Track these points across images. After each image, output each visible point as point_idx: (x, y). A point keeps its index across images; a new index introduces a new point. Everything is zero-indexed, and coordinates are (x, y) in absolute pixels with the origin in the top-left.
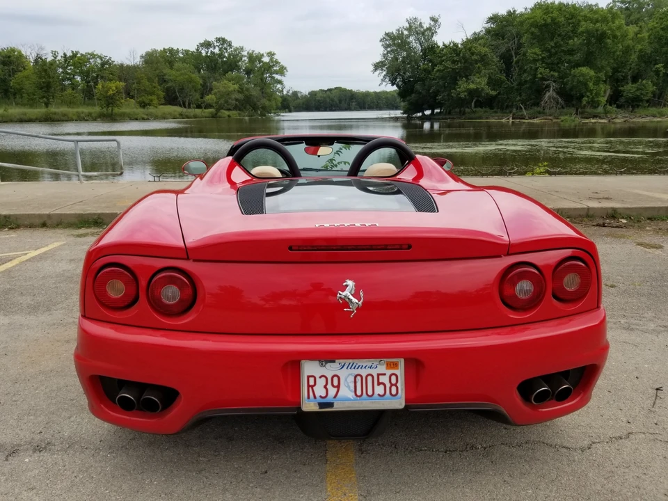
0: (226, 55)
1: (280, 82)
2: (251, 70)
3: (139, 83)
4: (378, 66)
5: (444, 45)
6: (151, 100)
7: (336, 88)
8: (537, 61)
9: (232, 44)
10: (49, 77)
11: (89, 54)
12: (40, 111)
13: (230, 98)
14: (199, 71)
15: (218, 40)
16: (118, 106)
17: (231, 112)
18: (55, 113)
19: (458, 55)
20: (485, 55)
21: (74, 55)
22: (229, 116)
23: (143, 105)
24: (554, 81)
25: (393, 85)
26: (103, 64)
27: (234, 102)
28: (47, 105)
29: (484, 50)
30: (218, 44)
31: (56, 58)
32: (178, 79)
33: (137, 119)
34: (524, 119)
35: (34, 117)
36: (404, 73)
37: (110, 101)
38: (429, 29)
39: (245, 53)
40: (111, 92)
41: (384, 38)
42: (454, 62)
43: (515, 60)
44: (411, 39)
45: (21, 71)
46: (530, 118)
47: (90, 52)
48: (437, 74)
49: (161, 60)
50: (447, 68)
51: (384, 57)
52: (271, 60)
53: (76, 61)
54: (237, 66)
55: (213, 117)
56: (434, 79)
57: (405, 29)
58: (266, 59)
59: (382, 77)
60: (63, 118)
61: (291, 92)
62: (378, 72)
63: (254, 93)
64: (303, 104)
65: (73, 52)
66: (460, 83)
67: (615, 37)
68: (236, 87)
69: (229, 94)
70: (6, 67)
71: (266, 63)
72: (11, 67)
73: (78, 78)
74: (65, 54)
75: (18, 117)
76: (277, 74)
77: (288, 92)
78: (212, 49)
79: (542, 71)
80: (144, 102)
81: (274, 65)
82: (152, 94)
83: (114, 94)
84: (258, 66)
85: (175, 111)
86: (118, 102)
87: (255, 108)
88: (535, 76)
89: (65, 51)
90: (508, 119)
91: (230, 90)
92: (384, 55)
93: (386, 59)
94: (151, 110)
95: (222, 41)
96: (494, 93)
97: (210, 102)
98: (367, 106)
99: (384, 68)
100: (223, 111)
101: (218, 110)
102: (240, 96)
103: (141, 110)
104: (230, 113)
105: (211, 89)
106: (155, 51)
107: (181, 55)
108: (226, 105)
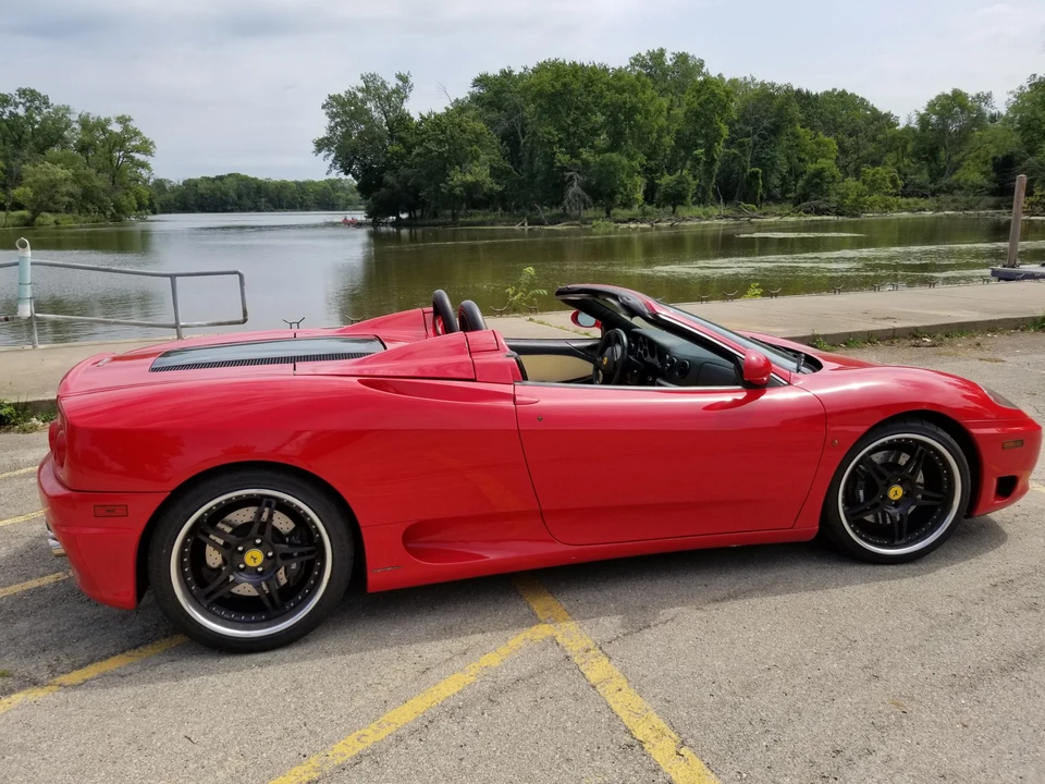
0: (38, 118)
1: (144, 165)
2: (90, 145)
4: (321, 145)
5: (422, 117)
7: (230, 175)
8: (553, 143)
9: (51, 102)
13: (57, 192)
15: (22, 93)
17: (59, 214)
19: (443, 132)
20: (481, 134)
22: (56, 223)
24: (578, 172)
25: (346, 174)
27: (66, 198)
29: (480, 126)
30: (22, 101)
34: (543, 224)
36: (365, 157)
38: (397, 91)
39: (74, 117)
41: (328, 104)
42: (440, 142)
43: (523, 141)
44: (370, 105)
46: (550, 224)
48: (417, 160)
50: (431, 151)
51: (331, 131)
52: (126, 129)
55: (27, 224)
56: (410, 166)
57: (359, 90)
58: (116, 128)
59: (330, 162)
62: (323, 153)
63: (98, 183)
64: (175, 200)
66: (452, 173)
67: (648, 112)
68: (69, 173)
69: (54, 185)
71: (115, 133)
76: (138, 152)
78: (11, 108)
79: (562, 158)
81: (131, 138)
84: (102, 137)
87: (102, 208)
88: (551, 164)
90: (523, 225)
91: (57, 177)
92: (332, 129)
93: (335, 134)
95: (30, 95)
96: (498, 188)
97: (20, 199)
98: (285, 204)
99: (332, 149)
100: (46, 214)
101: (35, 213)
102: (76, 189)
104: (59, 217)
105: (21, 178)
108: (51, 204)
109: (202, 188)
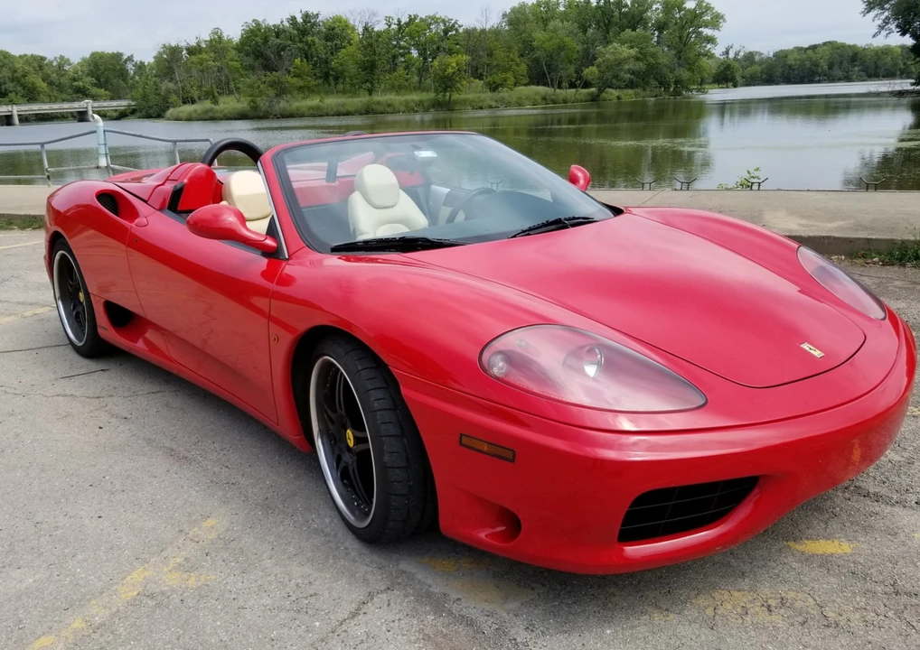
1: (711, 40)
2: (665, 23)
3: (490, 55)
6: (505, 80)
10: (375, 54)
11: (430, 17)
12: (360, 100)
13: (621, 70)
14: (585, 31)
16: (458, 90)
17: (622, 91)
18: (379, 103)
21: (412, 20)
22: (619, 98)
23: (494, 87)
25: (903, 34)
26: (446, 32)
27: (629, 76)
28: (370, 92)
31: (390, 26)
32: (546, 45)
33: (481, 108)
35: (354, 109)
37: (447, 83)
40: (450, 70)
45: (344, 47)
47: (431, 15)
49: (531, 18)
52: (699, 5)
53: (411, 29)
54: (642, 19)
55: (593, 100)
58: (690, 5)
59: (880, 22)
60: (388, 110)
61: (742, 54)
62: (874, 12)
63: (663, 60)
64: (762, 72)
65: (410, 16)
68: (633, 52)
69: (619, 63)
70: (329, 43)
71: (689, 10)
72: (335, 42)
73: (415, 53)
74: (399, 21)
75: (335, 109)
76: (706, 26)
77: (737, 54)
80: (494, 82)
81: (702, 13)
82: (505, 70)
83: (454, 73)
84: (678, 16)
85: (536, 94)
86: (459, 85)
87: (663, 83)
89: (400, 17)
91: (622, 56)
94: (504, 93)
97: (590, 78)
98: (882, 72)
99: (887, 6)
100: (610, 90)
101: (601, 90)
102: (641, 66)
103: (489, 94)
104: (621, 93)
105: (595, 59)
106: (523, 6)
107: (562, 9)
108: (614, 81)
109: (791, 61)
